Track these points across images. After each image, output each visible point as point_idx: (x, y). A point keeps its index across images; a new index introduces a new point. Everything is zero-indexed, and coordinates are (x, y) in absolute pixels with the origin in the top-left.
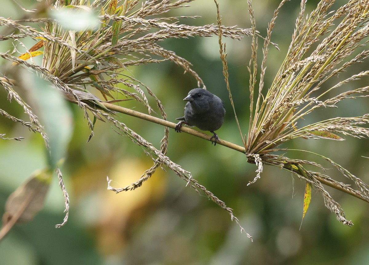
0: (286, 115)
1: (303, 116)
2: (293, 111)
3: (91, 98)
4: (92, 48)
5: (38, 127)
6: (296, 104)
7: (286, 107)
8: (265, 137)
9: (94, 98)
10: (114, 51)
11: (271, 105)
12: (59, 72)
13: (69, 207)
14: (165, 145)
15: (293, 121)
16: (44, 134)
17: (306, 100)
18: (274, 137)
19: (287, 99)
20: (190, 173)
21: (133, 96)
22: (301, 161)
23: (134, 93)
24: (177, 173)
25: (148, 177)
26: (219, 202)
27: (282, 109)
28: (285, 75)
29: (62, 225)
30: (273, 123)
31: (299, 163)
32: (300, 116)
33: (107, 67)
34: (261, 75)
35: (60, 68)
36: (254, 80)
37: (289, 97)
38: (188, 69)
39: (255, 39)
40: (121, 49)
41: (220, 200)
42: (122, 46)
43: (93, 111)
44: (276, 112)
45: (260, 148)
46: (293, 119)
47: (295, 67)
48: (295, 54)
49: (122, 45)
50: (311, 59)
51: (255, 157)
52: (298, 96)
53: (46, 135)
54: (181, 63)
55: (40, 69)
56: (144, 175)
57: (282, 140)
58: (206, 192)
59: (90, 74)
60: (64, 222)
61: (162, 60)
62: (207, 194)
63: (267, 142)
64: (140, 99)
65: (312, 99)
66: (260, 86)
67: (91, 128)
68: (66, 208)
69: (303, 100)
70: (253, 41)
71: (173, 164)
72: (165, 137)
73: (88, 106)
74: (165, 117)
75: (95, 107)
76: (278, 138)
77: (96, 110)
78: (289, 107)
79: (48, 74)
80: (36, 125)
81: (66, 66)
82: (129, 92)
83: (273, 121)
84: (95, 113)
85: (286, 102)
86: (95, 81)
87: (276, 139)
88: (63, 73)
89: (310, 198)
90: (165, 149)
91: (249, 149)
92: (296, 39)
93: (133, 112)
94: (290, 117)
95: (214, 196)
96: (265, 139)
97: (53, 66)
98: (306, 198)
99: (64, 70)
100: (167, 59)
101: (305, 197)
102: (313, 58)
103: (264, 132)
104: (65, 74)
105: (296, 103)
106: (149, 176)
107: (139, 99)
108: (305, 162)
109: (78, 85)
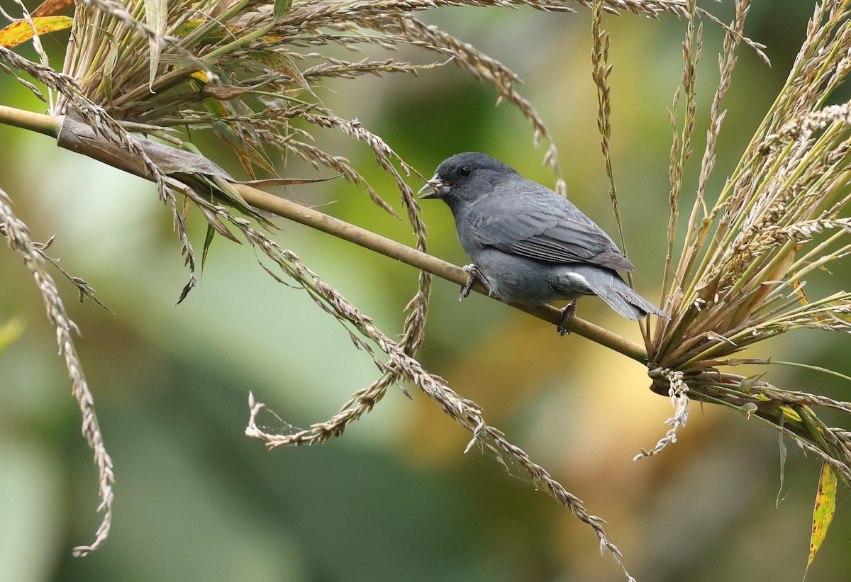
0: (774, 259)
1: (826, 264)
2: (795, 249)
3: (204, 168)
4: (216, 20)
5: (28, 257)
6: (798, 232)
7: (769, 237)
8: (705, 321)
9: (210, 171)
10: (279, 33)
11: (731, 228)
12: (114, 84)
13: (112, 495)
14: (417, 319)
15: (796, 276)
16: (44, 277)
17: (827, 224)
18: (734, 322)
19: (770, 216)
20: (479, 412)
21: (335, 165)
22: (811, 396)
23: (339, 158)
24: (445, 408)
25: (364, 409)
26: (565, 499)
27: (757, 244)
28: (768, 149)
29: (93, 547)
30: (729, 282)
31: (805, 402)
32: (816, 263)
33: (258, 78)
34: (710, 135)
35: (118, 75)
36: (685, 149)
37: (776, 209)
38: (510, 90)
39: (696, 29)
40: (300, 30)
41: (567, 493)
42: (306, 22)
43: (205, 207)
44: (738, 251)
45: (689, 353)
46: (797, 270)
47: (795, 128)
48: (812, 80)
49: (305, 19)
50: (841, 114)
51: (670, 379)
52: (810, 205)
53: (48, 281)
54: (487, 73)
55: (51, 78)
56: (351, 404)
57: (754, 334)
58: (527, 467)
59: (205, 97)
60: (99, 539)
61: (424, 67)
62: (532, 473)
63: (711, 336)
64: (355, 176)
65: (845, 223)
66: (703, 168)
67: (189, 264)
68: (105, 498)
69: (819, 222)
70: (689, 34)
71: (430, 383)
72: (418, 295)
73: (192, 193)
74: (422, 237)
75: (212, 196)
76: (744, 326)
77: (216, 207)
78: (777, 240)
79: (74, 94)
80: (21, 249)
81: (134, 69)
82: (322, 153)
83: (731, 276)
84: (210, 215)
85: (768, 224)
86: (219, 116)
87: (740, 328)
88: (127, 91)
89: (833, 507)
90: (416, 330)
91: (658, 352)
92: (817, 35)
93: (325, 218)
94: (784, 266)
95: (550, 481)
96: (705, 328)
97: (98, 66)
98: (820, 509)
99: (128, 80)
100: (440, 64)
101: (818, 505)
102: (845, 112)
103: (702, 306)
104: (130, 92)
105: (799, 229)
106: (368, 407)
107: (352, 175)
108: (823, 400)
109: (166, 128)
